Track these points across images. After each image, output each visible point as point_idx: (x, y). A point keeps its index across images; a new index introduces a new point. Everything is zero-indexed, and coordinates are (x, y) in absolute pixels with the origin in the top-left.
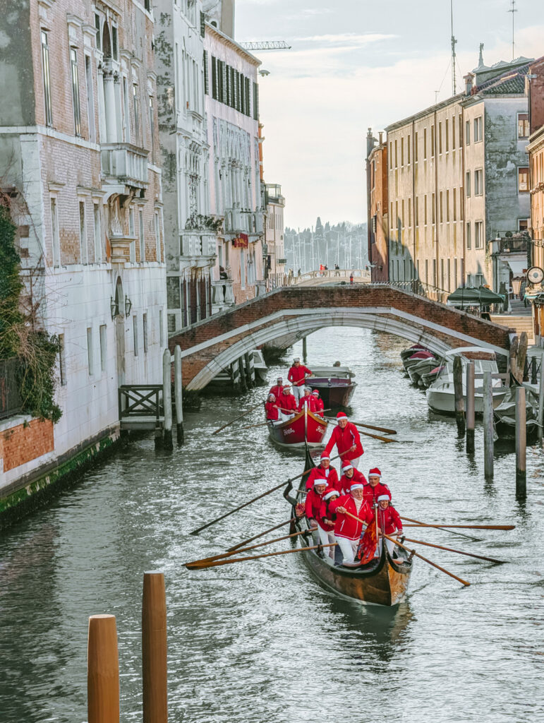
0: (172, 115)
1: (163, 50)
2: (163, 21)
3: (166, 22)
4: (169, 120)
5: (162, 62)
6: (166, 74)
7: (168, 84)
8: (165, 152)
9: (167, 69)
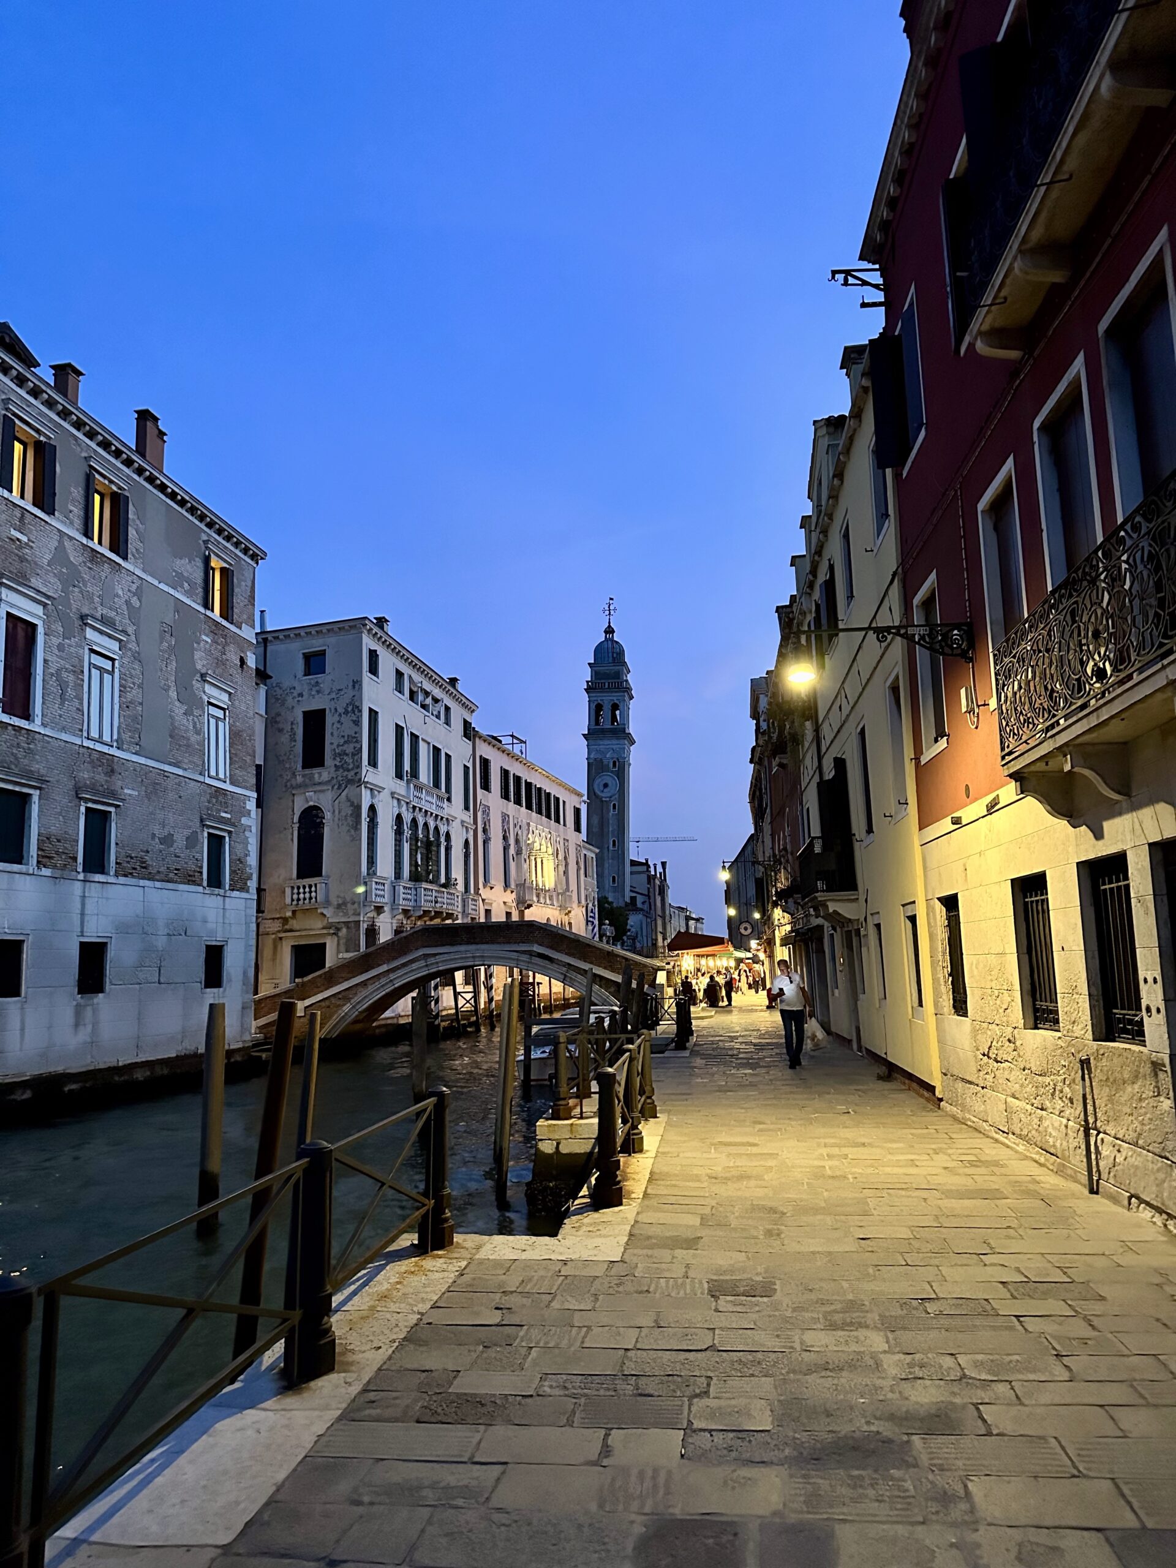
0: (358, 770)
1: (354, 712)
2: (354, 687)
3: (357, 686)
4: (356, 774)
5: (351, 723)
6: (356, 733)
7: (357, 742)
8: (352, 804)
9: (357, 729)
